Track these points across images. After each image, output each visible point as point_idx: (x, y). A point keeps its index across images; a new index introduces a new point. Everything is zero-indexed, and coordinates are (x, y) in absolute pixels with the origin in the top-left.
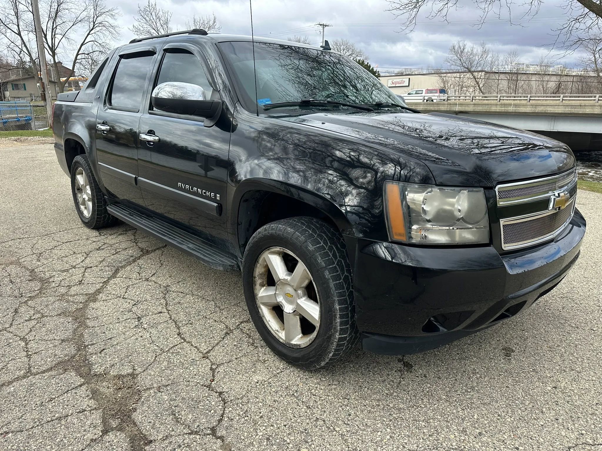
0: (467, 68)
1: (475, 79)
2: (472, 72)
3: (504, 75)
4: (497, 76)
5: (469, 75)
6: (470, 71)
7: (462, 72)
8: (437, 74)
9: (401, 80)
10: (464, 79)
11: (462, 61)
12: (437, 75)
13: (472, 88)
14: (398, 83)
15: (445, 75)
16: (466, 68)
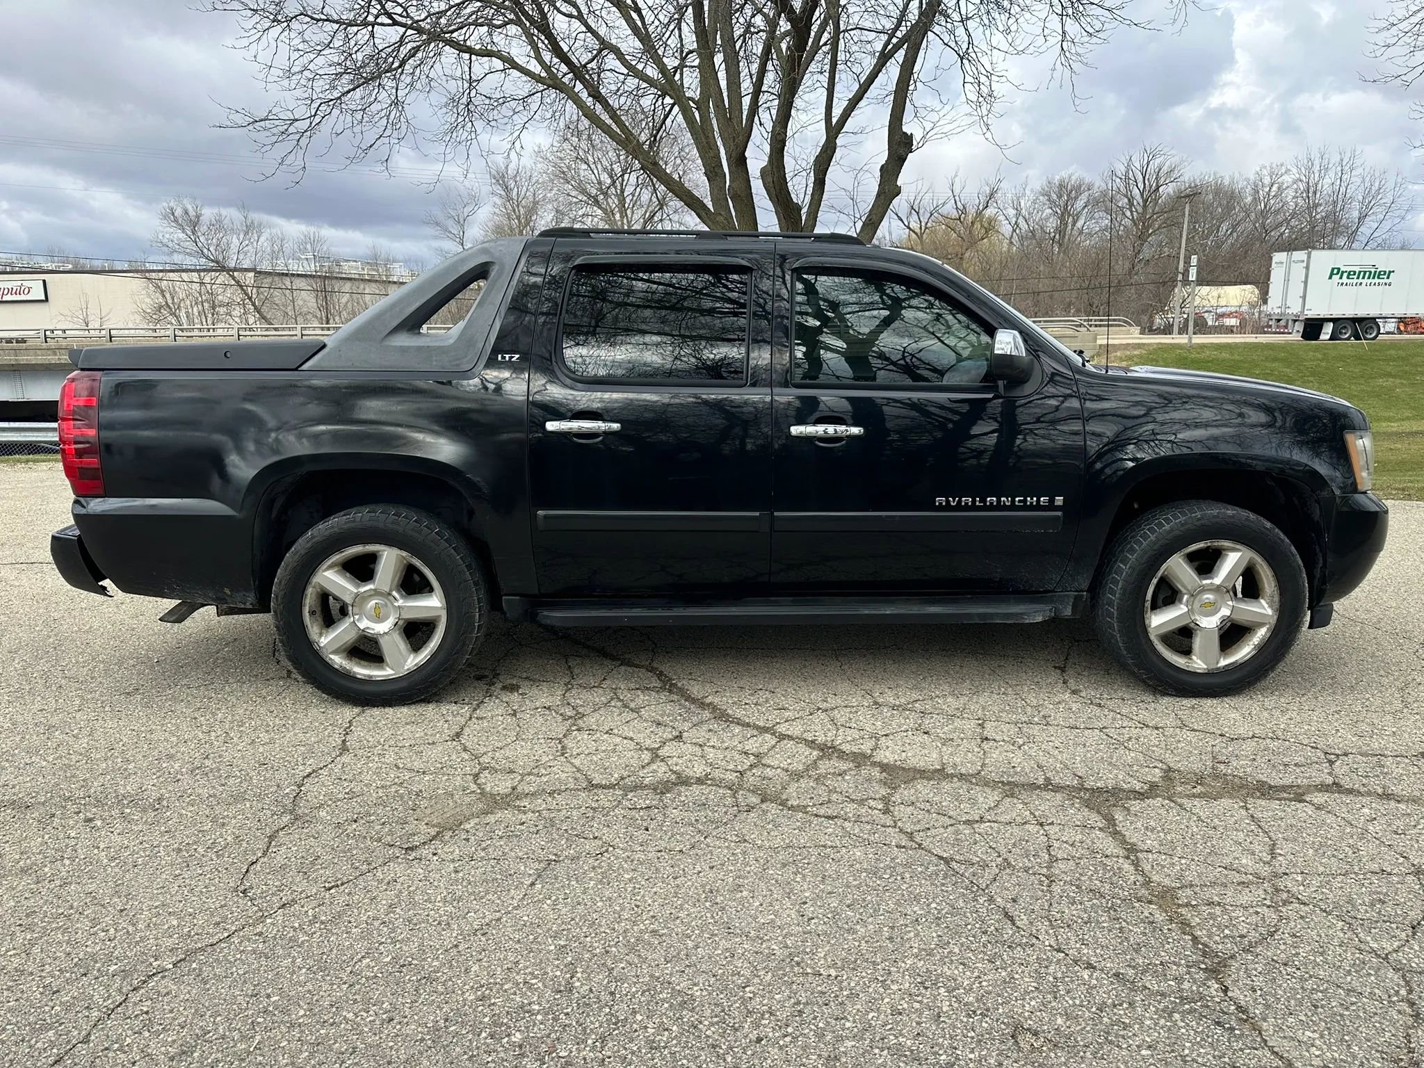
0: (217, 262)
1: (241, 286)
2: (230, 271)
3: (303, 279)
4: (287, 281)
5: (223, 278)
6: (222, 268)
7: (204, 270)
8: (137, 271)
9: (19, 283)
10: (214, 287)
11: (200, 244)
12: (136, 275)
13: (238, 308)
14: (10, 291)
15: (161, 274)
16: (213, 261)
